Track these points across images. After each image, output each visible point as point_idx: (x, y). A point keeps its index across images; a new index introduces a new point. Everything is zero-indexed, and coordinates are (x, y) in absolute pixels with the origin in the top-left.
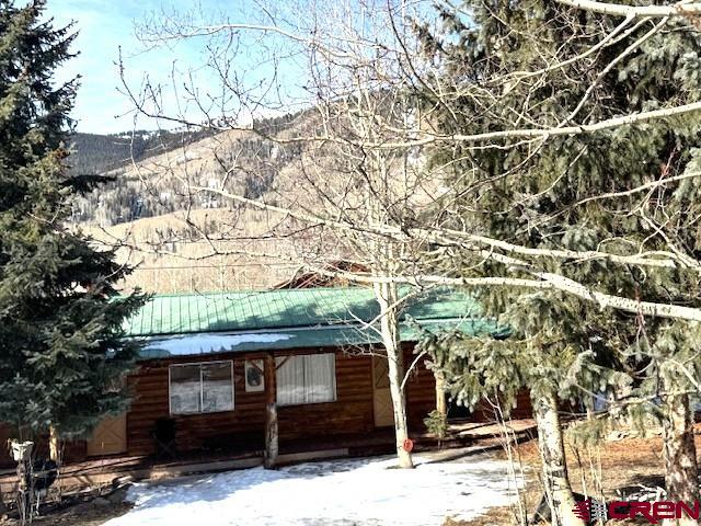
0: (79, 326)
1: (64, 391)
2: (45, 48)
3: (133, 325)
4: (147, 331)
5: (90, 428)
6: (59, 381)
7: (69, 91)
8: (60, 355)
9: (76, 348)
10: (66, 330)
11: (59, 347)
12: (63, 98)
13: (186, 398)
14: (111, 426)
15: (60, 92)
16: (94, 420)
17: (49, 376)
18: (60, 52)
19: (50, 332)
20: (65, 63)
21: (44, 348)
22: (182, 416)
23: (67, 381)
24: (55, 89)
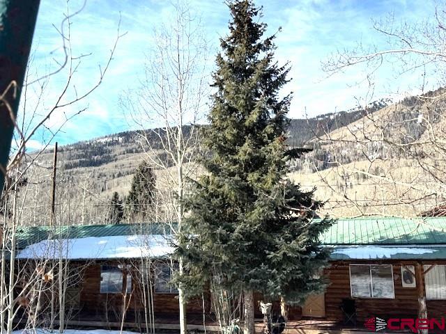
0: (295, 237)
1: (287, 275)
2: (273, 79)
3: (325, 238)
4: (334, 242)
5: (303, 300)
6: (285, 269)
7: (286, 101)
8: (285, 254)
9: (293, 250)
10: (288, 240)
11: (284, 250)
12: (283, 106)
13: (361, 286)
14: (315, 300)
15: (282, 103)
16: (305, 296)
17: (279, 265)
18: (282, 80)
19: (279, 241)
20: (285, 86)
21: (276, 249)
22: (360, 299)
23: (289, 269)
24: (279, 101)
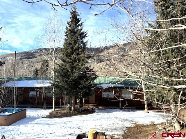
0: (87, 81)
1: (84, 91)
2: (83, 35)
3: (96, 81)
4: (99, 82)
5: (88, 98)
6: (84, 90)
7: (87, 42)
8: (84, 86)
9: (86, 85)
10: (85, 82)
11: (84, 84)
12: (85, 44)
13: (105, 95)
14: (93, 98)
15: (85, 43)
16: (89, 97)
17: (82, 89)
18: (85, 36)
19: (82, 82)
20: (86, 38)
21: (81, 84)
22: (104, 98)
23: (85, 90)
24: (84, 42)
